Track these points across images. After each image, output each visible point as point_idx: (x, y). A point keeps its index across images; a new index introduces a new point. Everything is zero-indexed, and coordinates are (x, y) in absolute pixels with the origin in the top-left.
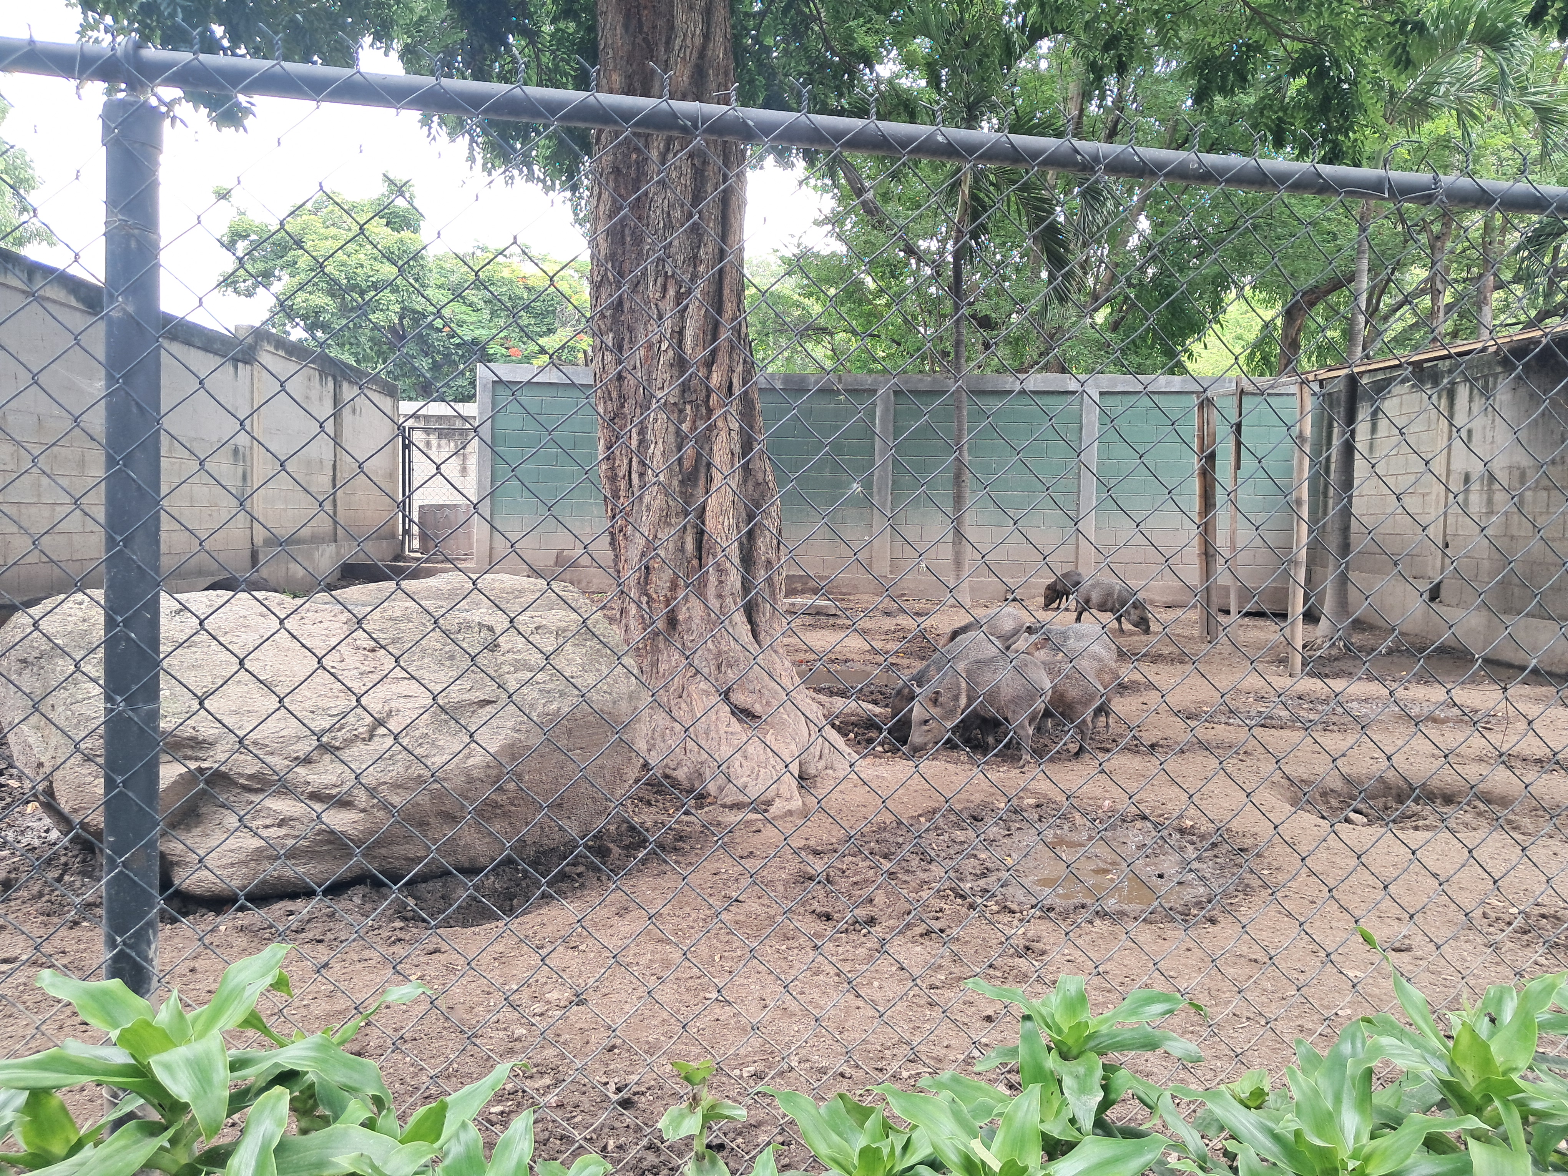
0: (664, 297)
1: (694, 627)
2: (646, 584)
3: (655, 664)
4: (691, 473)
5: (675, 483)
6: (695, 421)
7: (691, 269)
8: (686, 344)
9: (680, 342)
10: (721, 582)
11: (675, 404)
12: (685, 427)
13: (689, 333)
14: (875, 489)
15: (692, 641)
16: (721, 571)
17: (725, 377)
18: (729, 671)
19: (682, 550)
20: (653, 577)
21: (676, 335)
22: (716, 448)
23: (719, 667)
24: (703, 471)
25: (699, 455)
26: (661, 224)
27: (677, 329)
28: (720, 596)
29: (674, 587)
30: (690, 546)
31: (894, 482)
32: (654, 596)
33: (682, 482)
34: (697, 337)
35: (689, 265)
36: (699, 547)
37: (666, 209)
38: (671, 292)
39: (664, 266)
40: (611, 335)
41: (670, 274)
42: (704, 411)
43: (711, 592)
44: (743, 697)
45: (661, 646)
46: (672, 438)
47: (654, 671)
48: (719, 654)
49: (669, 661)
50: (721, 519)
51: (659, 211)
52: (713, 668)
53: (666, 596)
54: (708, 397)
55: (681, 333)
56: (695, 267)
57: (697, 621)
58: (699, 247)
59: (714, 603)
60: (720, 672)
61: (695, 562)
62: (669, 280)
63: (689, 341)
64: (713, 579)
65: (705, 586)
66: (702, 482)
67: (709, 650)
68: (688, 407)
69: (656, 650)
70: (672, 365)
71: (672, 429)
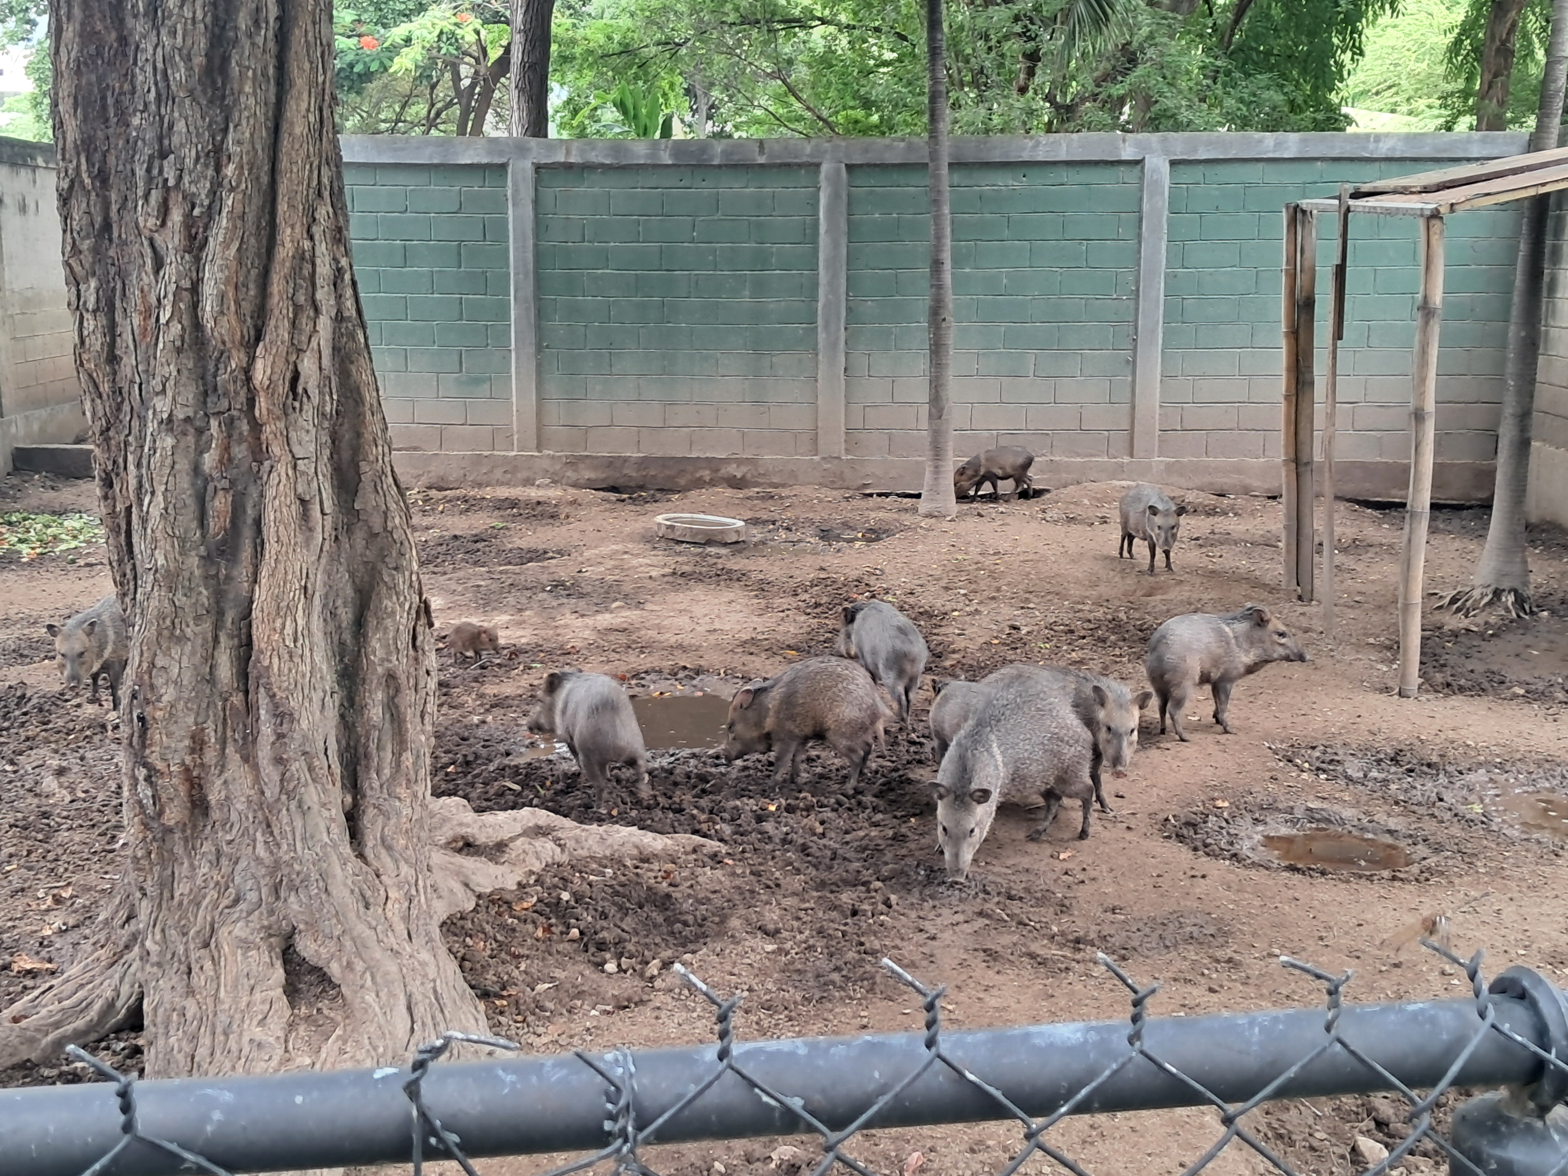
0: (163, 224)
1: (234, 817)
2: (144, 746)
3: (167, 884)
4: (224, 542)
5: (193, 561)
6: (227, 449)
7: (210, 172)
8: (203, 310)
9: (195, 305)
10: (280, 736)
11: (188, 419)
12: (209, 460)
13: (209, 290)
14: (820, 321)
15: (230, 842)
16: (282, 715)
17: (281, 364)
18: (292, 898)
19: (211, 680)
20: (156, 735)
21: (186, 295)
22: (270, 493)
23: (276, 889)
24: (247, 533)
25: (237, 509)
26: (152, 95)
27: (186, 284)
28: (279, 761)
29: (198, 744)
30: (225, 671)
31: (849, 310)
32: (160, 765)
33: (207, 559)
34: (222, 297)
35: (206, 166)
36: (243, 675)
37: (160, 65)
38: (176, 216)
39: (161, 172)
40: (93, 283)
41: (171, 183)
42: (245, 427)
43: (264, 752)
44: (313, 946)
45: (179, 850)
46: (184, 482)
47: (166, 895)
48: (277, 865)
49: (192, 878)
50: (278, 623)
51: (149, 68)
52: (264, 890)
53: (183, 763)
54: (251, 402)
55: (195, 289)
56: (218, 169)
57: (240, 805)
58: (225, 130)
59: (270, 773)
60: (278, 898)
61: (237, 699)
62: (173, 194)
63: (209, 306)
64: (267, 731)
65: (254, 741)
66: (246, 553)
67: (258, 860)
68: (214, 423)
69: (167, 859)
70: (179, 351)
71: (184, 465)
